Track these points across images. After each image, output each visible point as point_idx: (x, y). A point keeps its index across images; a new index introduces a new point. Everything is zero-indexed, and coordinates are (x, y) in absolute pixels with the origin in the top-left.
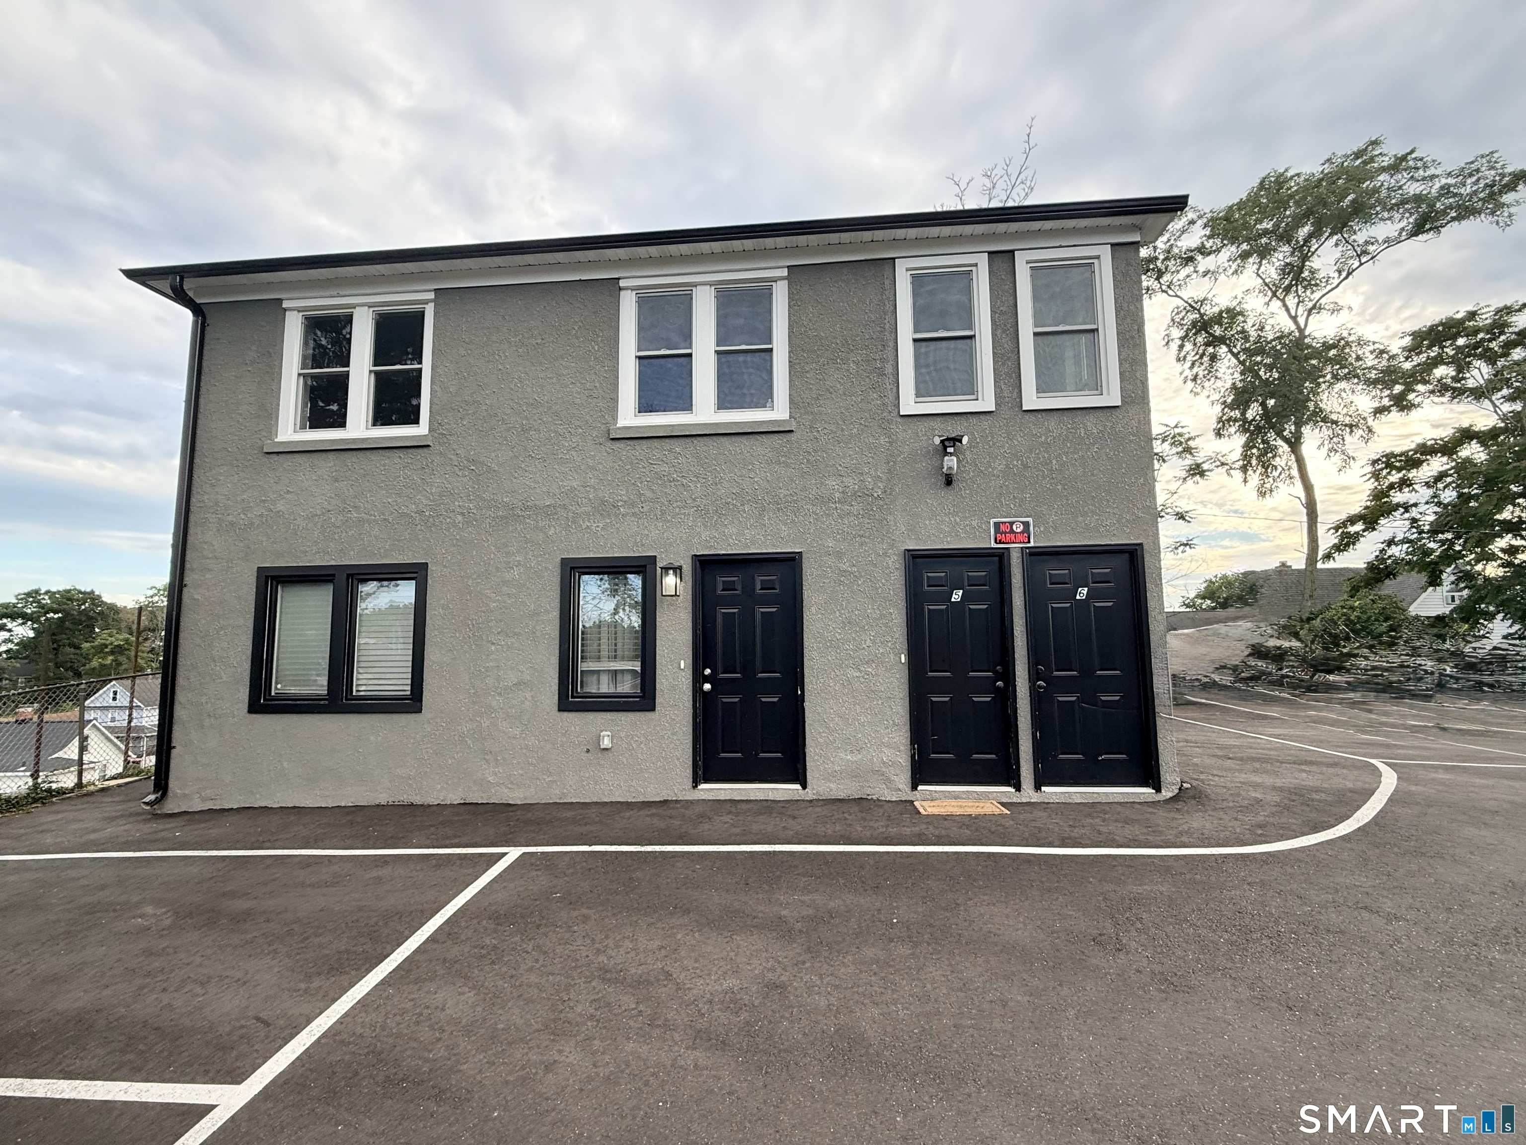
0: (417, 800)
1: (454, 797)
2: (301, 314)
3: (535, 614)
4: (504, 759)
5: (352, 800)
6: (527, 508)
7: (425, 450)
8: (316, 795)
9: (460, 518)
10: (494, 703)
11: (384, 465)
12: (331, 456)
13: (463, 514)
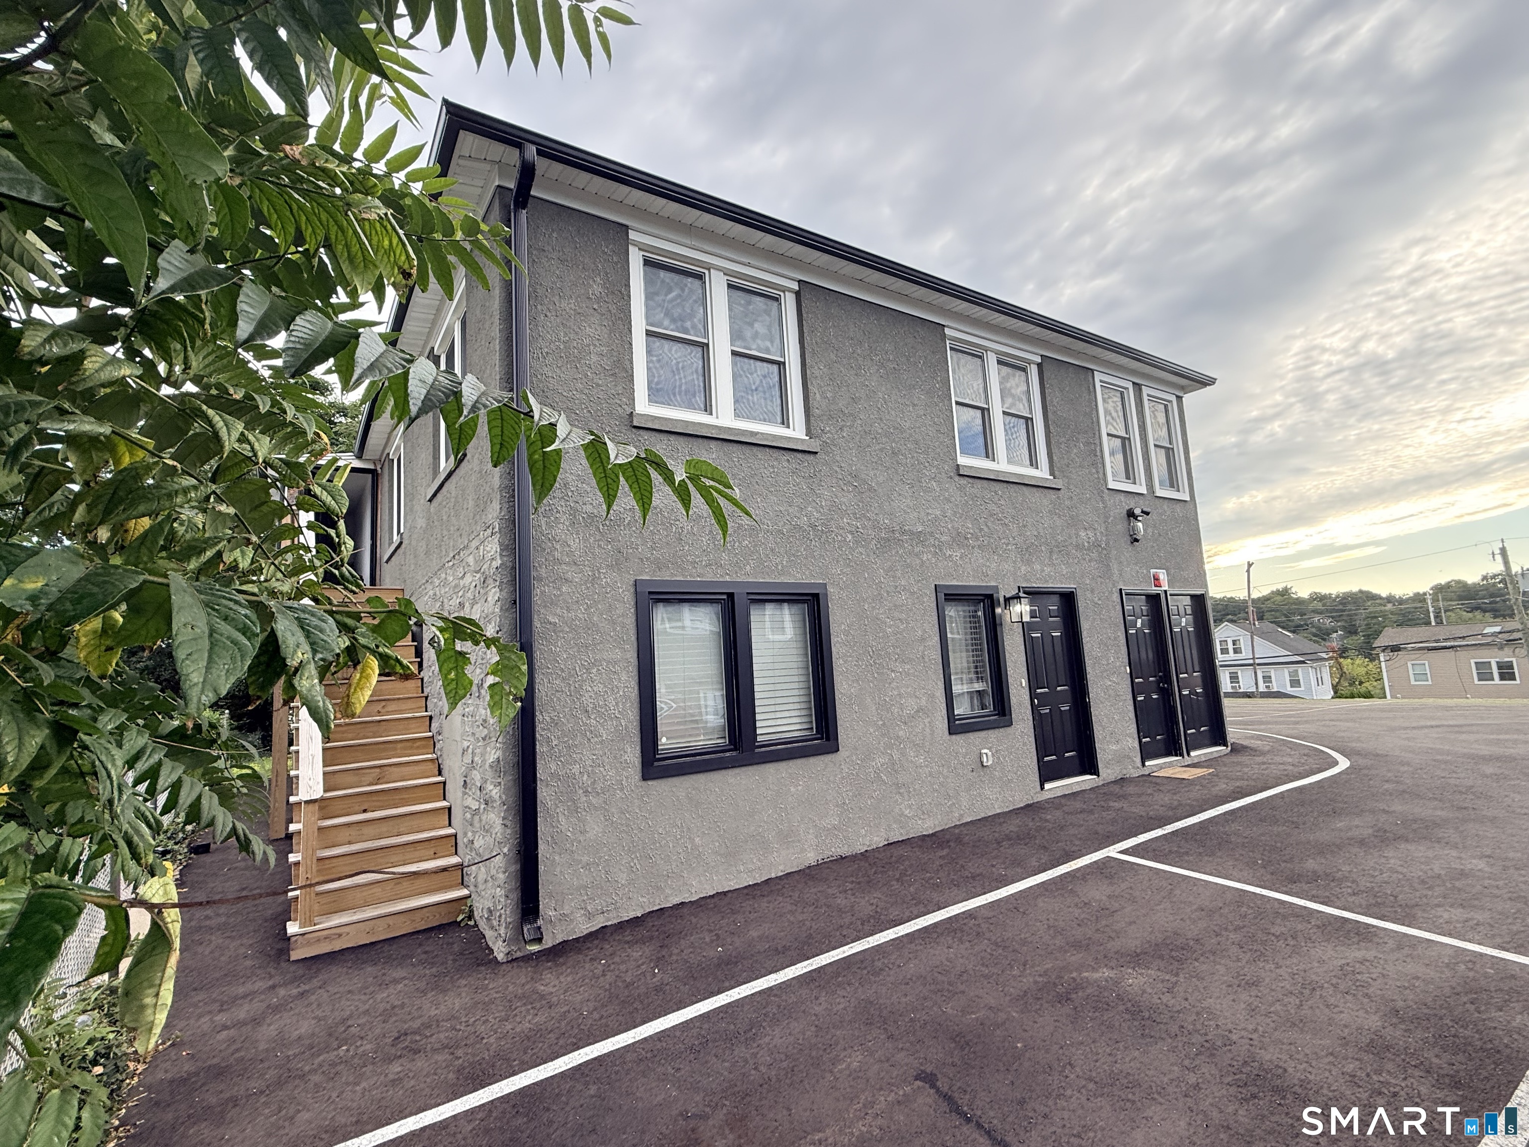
0: (845, 851)
1: (878, 840)
2: (642, 253)
3: (923, 640)
4: (915, 790)
5: (781, 868)
6: (903, 533)
7: (812, 457)
8: (740, 872)
9: (850, 537)
10: (901, 733)
11: (773, 467)
12: (713, 444)
13: (851, 533)
